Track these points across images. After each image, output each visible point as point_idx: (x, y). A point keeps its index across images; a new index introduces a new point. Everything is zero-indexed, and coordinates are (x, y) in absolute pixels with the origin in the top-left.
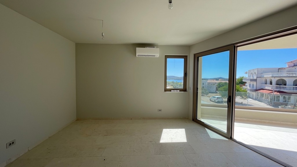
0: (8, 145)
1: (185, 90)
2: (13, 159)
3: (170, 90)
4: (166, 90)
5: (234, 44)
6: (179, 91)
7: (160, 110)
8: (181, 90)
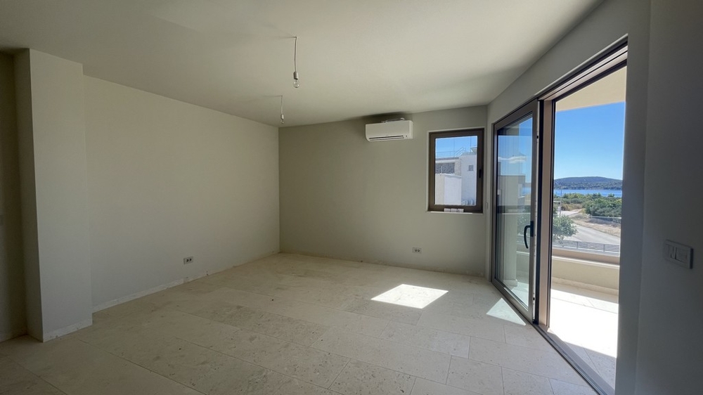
0: (186, 260)
1: (478, 209)
2: (191, 280)
3: (441, 208)
4: (432, 207)
5: (538, 98)
6: (463, 210)
7: (417, 251)
8: (466, 209)
